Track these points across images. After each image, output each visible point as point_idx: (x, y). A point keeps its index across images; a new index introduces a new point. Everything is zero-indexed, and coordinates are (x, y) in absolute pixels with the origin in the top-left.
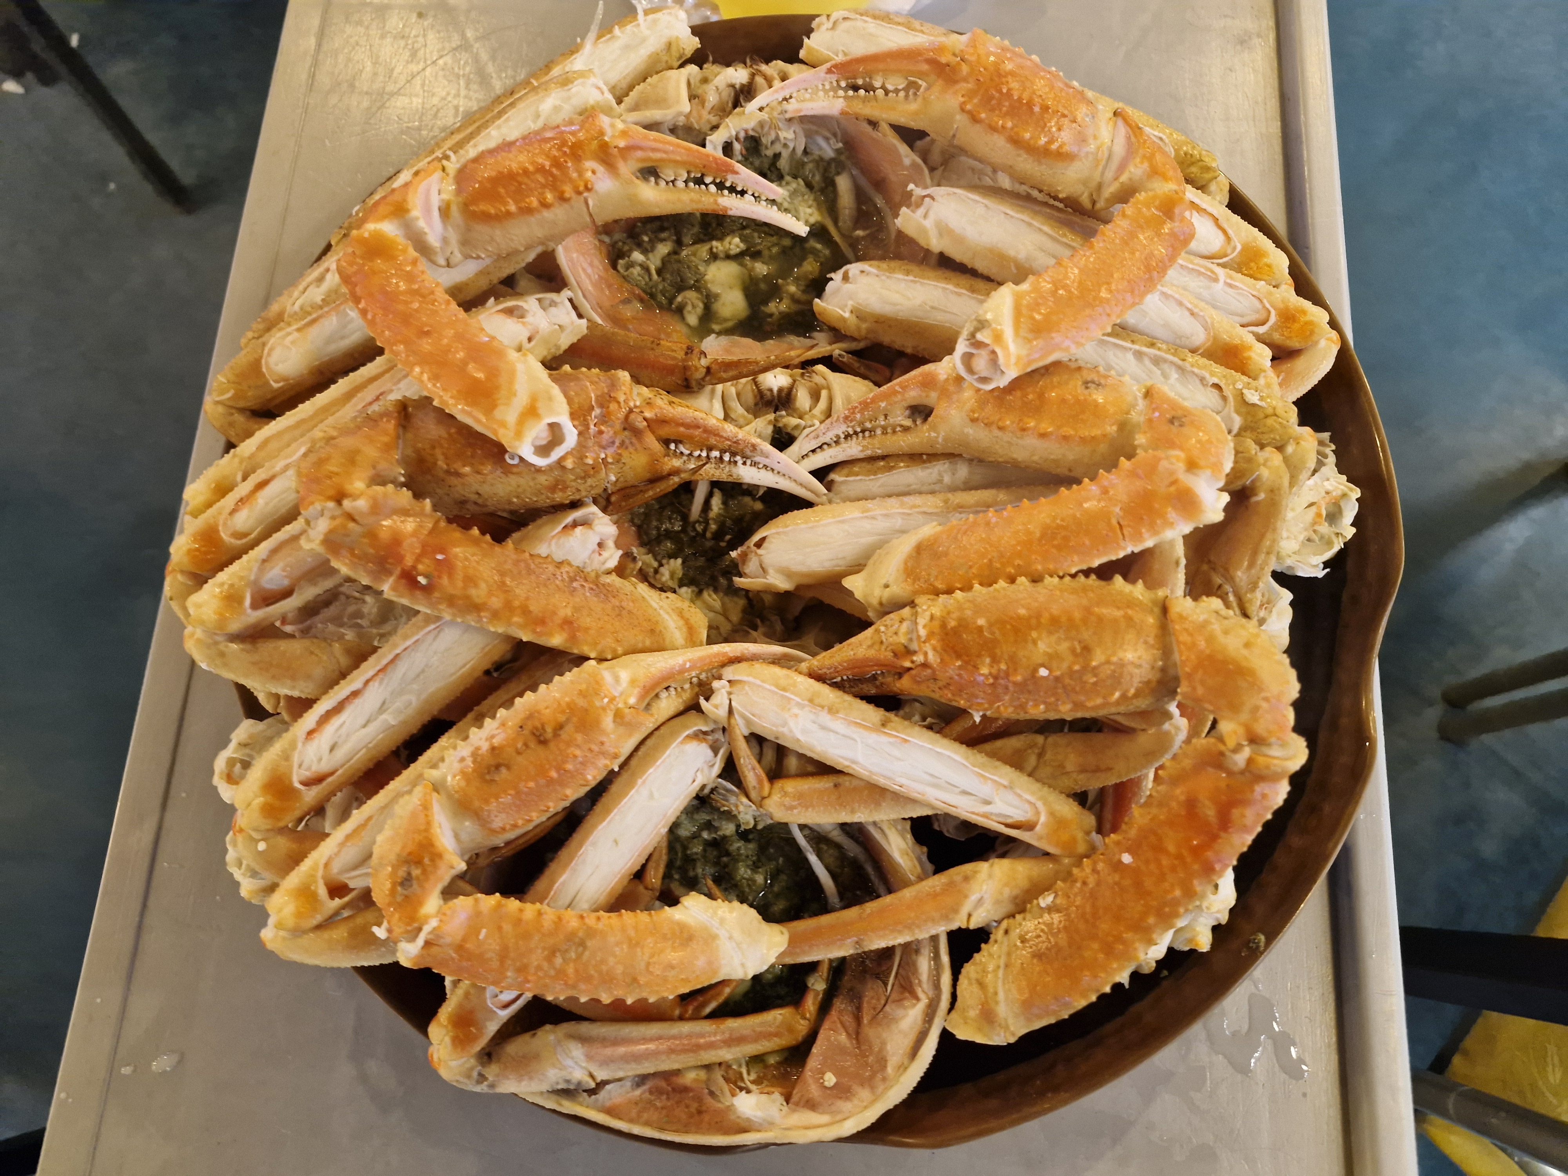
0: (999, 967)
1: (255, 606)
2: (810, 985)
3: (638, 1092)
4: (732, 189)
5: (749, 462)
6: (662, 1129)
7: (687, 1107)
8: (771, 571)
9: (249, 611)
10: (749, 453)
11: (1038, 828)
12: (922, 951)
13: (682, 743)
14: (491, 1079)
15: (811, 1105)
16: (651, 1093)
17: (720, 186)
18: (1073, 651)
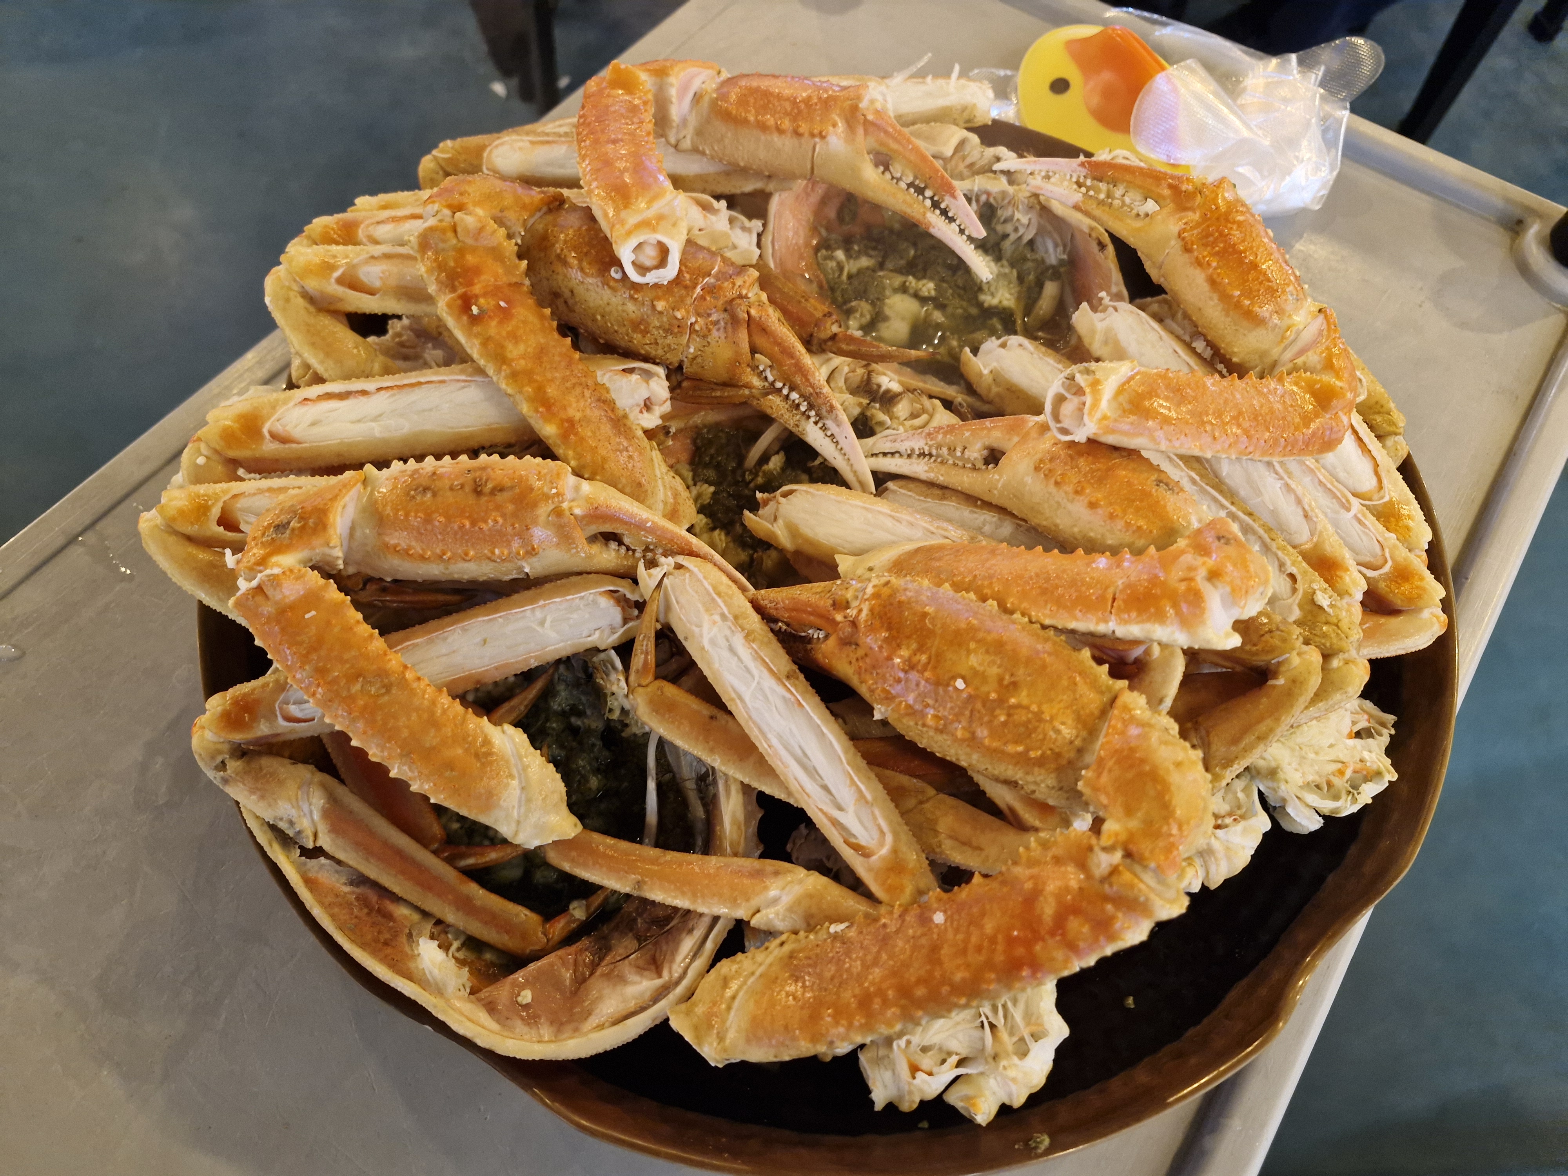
0: (752, 974)
1: (340, 281)
2: (571, 907)
3: (347, 889)
4: (944, 213)
5: (820, 425)
6: (340, 928)
7: (379, 932)
8: (780, 522)
9: (332, 282)
10: (824, 412)
11: (874, 858)
12: (695, 932)
13: (601, 593)
14: (229, 772)
15: (491, 1008)
16: (358, 899)
17: (935, 205)
18: (1001, 680)
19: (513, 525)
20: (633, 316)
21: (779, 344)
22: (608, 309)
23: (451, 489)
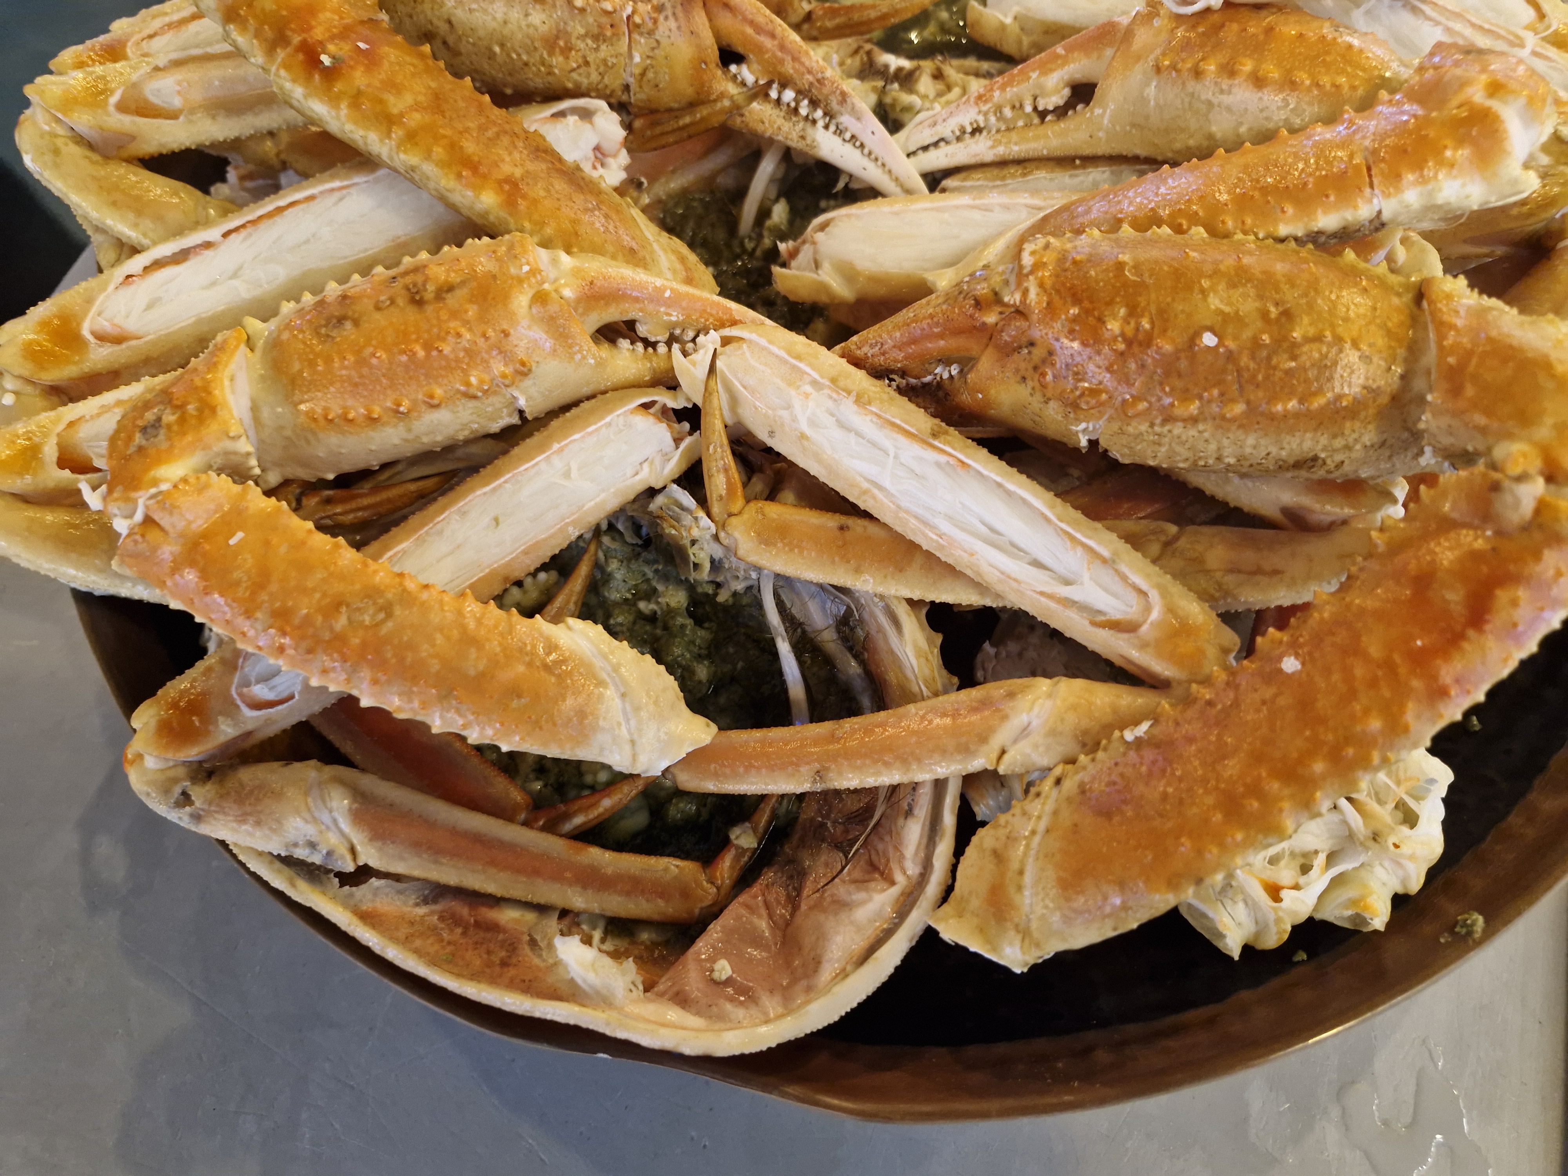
0: (1033, 832)
1: (122, 107)
2: (732, 837)
3: (422, 911)
5: (832, 128)
6: (434, 962)
7: (489, 952)
8: (826, 266)
9: (111, 109)
10: (835, 105)
11: (1145, 628)
12: (916, 811)
13: (633, 411)
14: (198, 804)
15: (682, 1000)
16: (442, 918)
18: (1264, 315)
19: (484, 335)
20: (544, 29)
21: (752, 23)
22: (506, 32)
23: (378, 308)
